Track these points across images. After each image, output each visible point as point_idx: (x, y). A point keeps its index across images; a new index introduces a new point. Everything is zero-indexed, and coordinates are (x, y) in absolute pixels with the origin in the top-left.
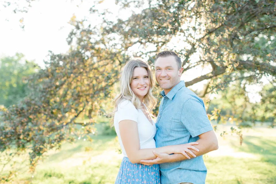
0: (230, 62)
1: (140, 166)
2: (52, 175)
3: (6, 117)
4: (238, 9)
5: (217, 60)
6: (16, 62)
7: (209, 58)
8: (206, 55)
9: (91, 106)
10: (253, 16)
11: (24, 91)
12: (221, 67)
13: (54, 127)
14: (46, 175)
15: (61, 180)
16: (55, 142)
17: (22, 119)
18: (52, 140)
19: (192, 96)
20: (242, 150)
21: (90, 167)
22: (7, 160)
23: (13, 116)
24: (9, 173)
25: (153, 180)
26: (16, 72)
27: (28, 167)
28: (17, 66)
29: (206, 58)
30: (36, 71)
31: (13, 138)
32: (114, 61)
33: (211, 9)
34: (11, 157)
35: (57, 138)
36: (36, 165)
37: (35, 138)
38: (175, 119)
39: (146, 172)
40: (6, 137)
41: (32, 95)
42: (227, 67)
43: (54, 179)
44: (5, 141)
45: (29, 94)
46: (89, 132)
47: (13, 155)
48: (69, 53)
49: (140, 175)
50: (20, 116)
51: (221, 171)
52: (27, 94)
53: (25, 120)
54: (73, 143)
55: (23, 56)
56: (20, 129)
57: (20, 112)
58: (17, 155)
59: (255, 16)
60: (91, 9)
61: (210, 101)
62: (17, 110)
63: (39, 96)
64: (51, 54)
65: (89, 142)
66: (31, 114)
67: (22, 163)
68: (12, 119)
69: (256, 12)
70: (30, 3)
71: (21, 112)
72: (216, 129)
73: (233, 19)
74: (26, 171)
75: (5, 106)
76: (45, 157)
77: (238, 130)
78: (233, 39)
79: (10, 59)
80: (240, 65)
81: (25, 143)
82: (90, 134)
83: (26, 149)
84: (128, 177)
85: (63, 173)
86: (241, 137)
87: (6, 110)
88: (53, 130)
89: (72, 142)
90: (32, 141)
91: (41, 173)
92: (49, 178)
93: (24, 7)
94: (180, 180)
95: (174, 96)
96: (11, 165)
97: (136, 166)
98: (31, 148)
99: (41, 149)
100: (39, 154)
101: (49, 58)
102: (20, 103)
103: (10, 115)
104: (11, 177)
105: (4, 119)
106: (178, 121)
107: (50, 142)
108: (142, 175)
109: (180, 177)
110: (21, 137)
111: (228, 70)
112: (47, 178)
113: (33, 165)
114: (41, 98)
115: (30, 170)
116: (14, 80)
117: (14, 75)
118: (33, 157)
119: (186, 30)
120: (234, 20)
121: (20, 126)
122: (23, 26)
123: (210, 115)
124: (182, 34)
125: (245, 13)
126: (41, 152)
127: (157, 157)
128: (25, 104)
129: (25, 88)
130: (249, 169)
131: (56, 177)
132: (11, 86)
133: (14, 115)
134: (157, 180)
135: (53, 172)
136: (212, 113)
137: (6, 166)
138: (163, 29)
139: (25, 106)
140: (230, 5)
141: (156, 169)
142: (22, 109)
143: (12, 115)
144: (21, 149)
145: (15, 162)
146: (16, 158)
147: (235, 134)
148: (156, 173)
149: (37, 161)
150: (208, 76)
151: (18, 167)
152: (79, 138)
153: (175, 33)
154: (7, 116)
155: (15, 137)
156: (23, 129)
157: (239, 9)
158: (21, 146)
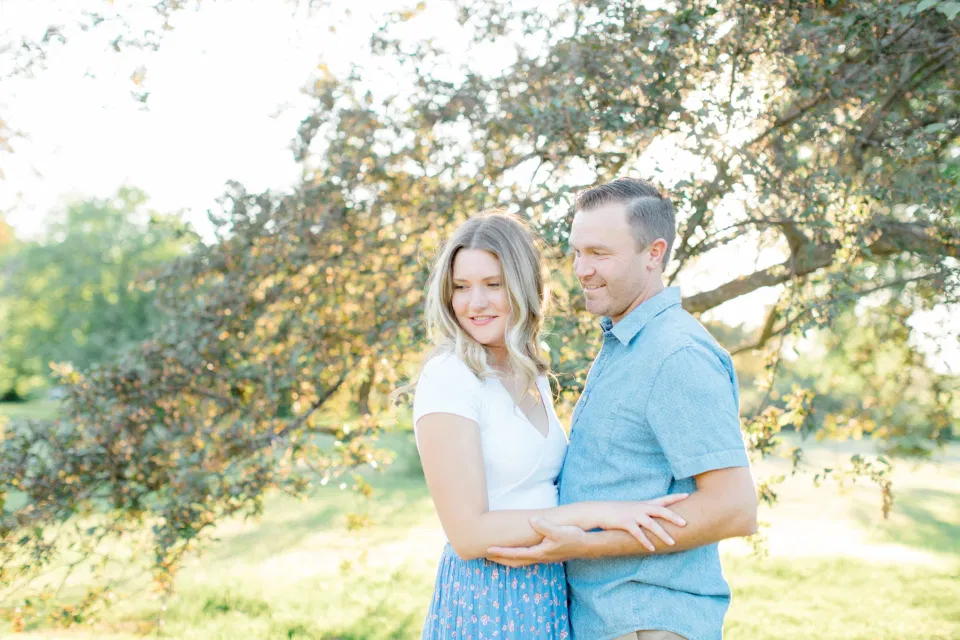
0: (850, 228)
1: (495, 573)
2: (232, 605)
3: (77, 402)
4: (880, 44)
5: (804, 219)
6: (118, 217)
7: (780, 211)
8: (768, 202)
9: (368, 371)
10: (935, 66)
11: (142, 320)
12: (817, 243)
13: (239, 442)
14: (209, 604)
15: (260, 624)
16: (242, 492)
17: (131, 412)
18: (231, 487)
19: (697, 340)
20: (895, 535)
21: (361, 580)
22: (80, 551)
23: (101, 401)
24: (84, 595)
25: (540, 620)
26: (116, 253)
27: (148, 576)
28: (122, 234)
29: (768, 213)
30: (184, 249)
31: (100, 475)
32: (450, 218)
33: (785, 42)
34: (93, 541)
35: (249, 479)
36: (176, 570)
37: (176, 476)
38: (626, 410)
39: (515, 592)
40: (76, 471)
41: (169, 332)
42: (838, 245)
43: (238, 620)
44: (73, 485)
45: (159, 330)
46: (358, 460)
47: (100, 532)
48: (296, 191)
49: (496, 605)
50: (126, 402)
51: (816, 608)
52: (151, 328)
53: (142, 414)
54: (303, 496)
55: (141, 197)
56: (124, 446)
57: (125, 388)
58: (112, 535)
59: (943, 68)
60: (374, 41)
61: (779, 360)
62: (115, 381)
63: (193, 334)
64: (234, 193)
65: (361, 498)
66: (162, 393)
67: (132, 560)
68: (97, 411)
69: (945, 54)
70: (166, 15)
71: (129, 386)
72: (798, 458)
73: (863, 78)
74: (140, 590)
75: (76, 364)
76: (206, 542)
77: (879, 467)
78: (864, 147)
79: (99, 206)
80: (885, 236)
81: (140, 494)
82: (362, 467)
83: (145, 516)
84: (456, 611)
85: (267, 599)
86: (887, 491)
87: (78, 378)
88: (235, 451)
89: (299, 494)
90: (163, 488)
91: (195, 598)
92: (221, 617)
93: (148, 31)
94: (636, 621)
95: (638, 334)
96: (93, 568)
97: (480, 573)
98: (160, 512)
99: (194, 515)
100: (188, 532)
101: (229, 205)
102: (126, 357)
103: (92, 397)
104: (94, 607)
105: (72, 410)
106: (636, 419)
107: (224, 492)
108: (503, 603)
109: (636, 610)
110: (129, 473)
111: (842, 256)
112: (213, 616)
113: (166, 568)
114: (198, 339)
115: (157, 585)
116: (109, 280)
117: (110, 264)
118: (168, 541)
119: (699, 113)
120: (866, 82)
121: (124, 433)
122: (142, 94)
123: (778, 411)
124: (685, 127)
125: (908, 58)
126: (194, 525)
127: (544, 537)
128: (143, 359)
129: (148, 309)
130: (915, 604)
131: (244, 612)
132: (99, 300)
133: (104, 395)
134: (553, 620)
135: (233, 595)
136: (786, 403)
137: (76, 568)
138: (616, 108)
139: (142, 367)
140: (855, 30)
141: (552, 583)
142: (133, 377)
143: (97, 394)
144: (127, 514)
145: (106, 559)
146: (108, 545)
147: (865, 480)
148: (551, 598)
149: (181, 553)
150: (771, 275)
151: (116, 575)
152: (324, 481)
153: (661, 124)
154: (82, 399)
155: (106, 474)
156: (137, 446)
157: (885, 42)
158: (128, 504)
